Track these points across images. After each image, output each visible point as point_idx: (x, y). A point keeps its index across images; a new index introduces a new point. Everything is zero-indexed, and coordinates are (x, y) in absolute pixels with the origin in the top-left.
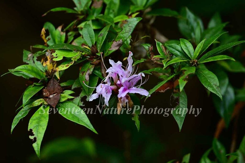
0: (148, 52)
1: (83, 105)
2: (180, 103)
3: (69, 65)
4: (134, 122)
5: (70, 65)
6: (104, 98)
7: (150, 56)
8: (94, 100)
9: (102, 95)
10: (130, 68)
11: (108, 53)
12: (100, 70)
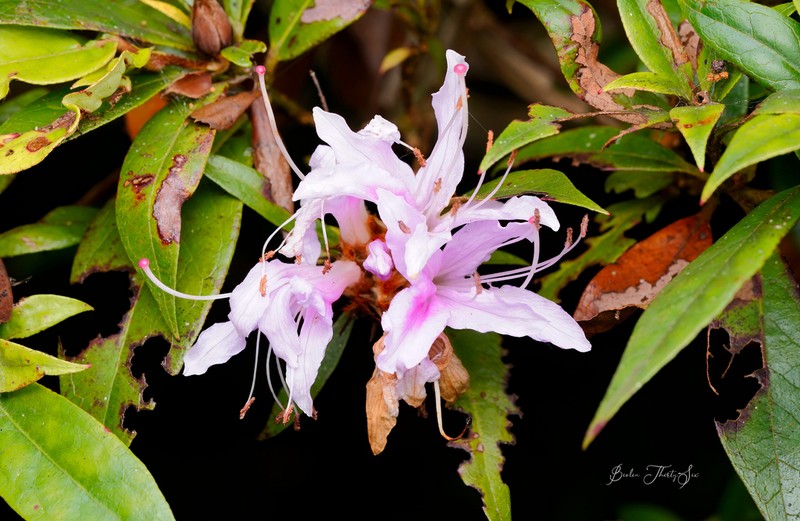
0: (566, 47)
1: (146, 399)
2: (773, 377)
3: (49, 136)
4: (474, 497)
5: (57, 138)
6: (283, 363)
7: (577, 74)
8: (213, 369)
9: (265, 341)
10: (447, 159)
11: (292, 41)
12: (247, 153)
